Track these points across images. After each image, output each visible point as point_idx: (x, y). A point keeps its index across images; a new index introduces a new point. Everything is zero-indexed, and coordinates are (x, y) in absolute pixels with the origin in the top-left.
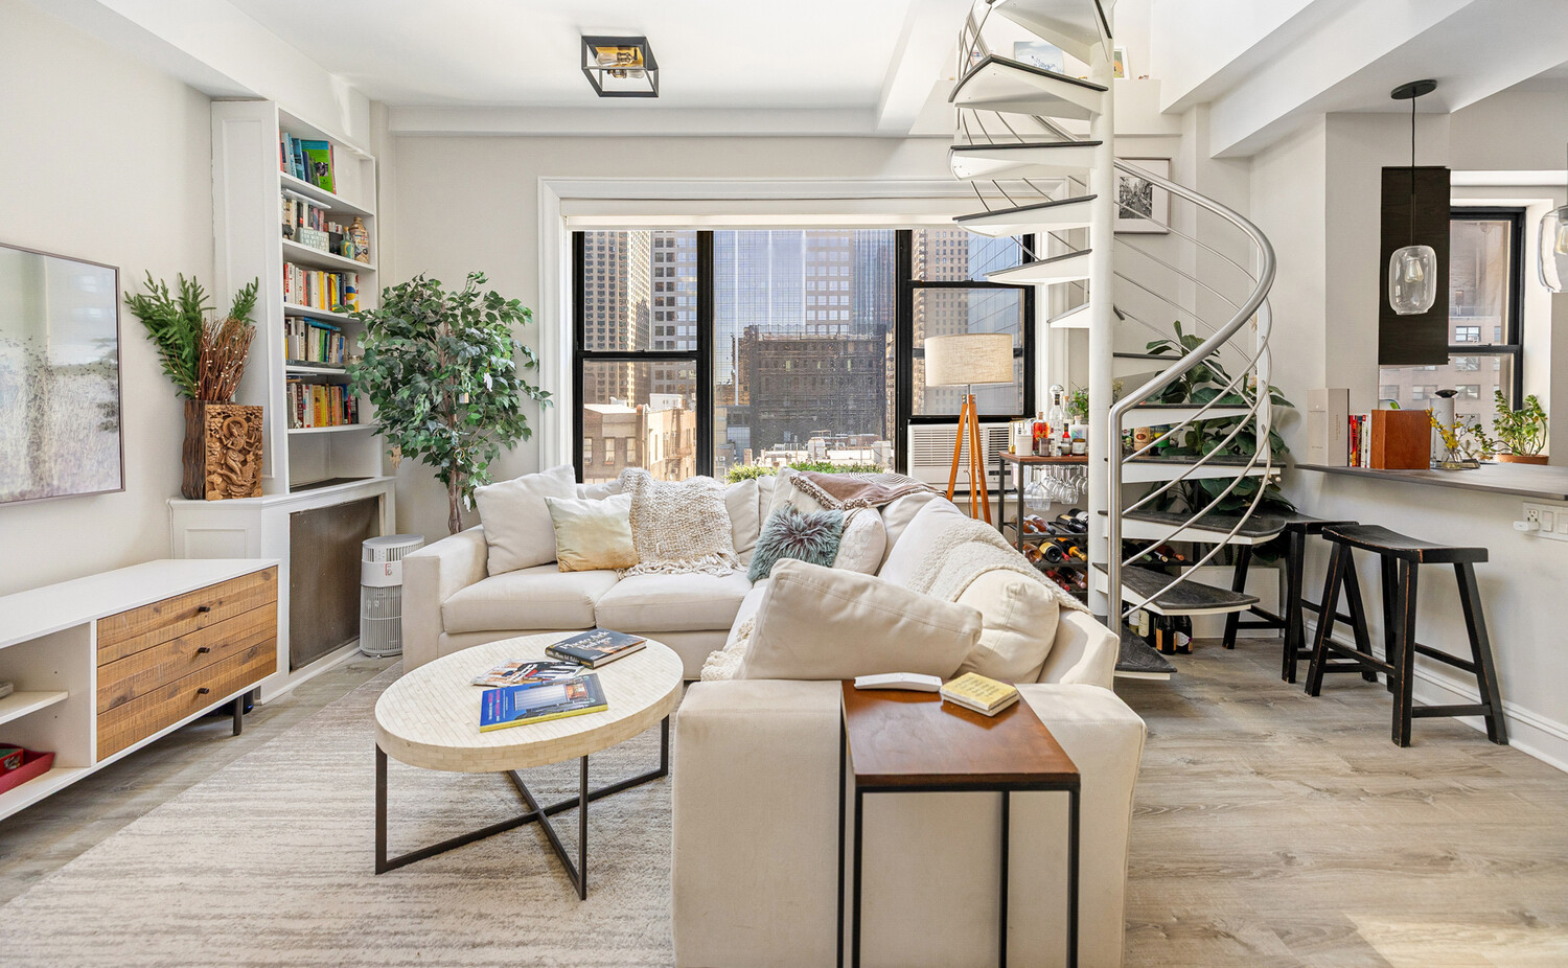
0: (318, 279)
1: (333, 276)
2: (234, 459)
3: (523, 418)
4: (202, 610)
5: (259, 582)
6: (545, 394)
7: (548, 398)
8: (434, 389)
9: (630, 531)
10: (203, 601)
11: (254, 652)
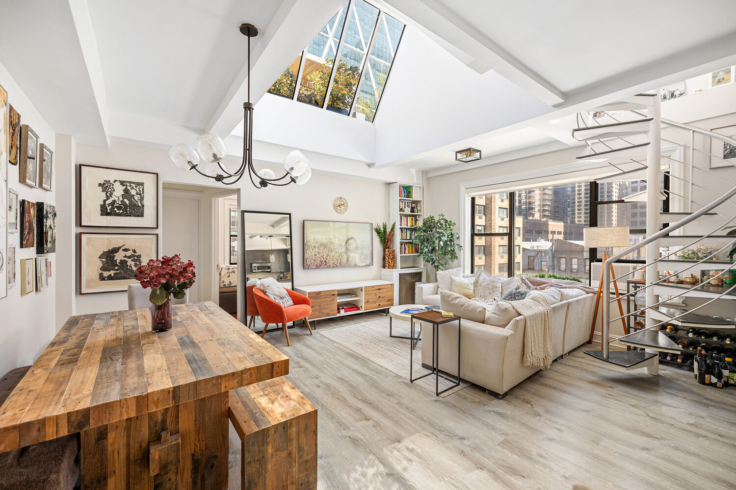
0: (409, 219)
1: (413, 218)
2: (390, 261)
3: (455, 253)
4: (380, 289)
5: (390, 286)
6: (461, 247)
8: (429, 245)
9: (473, 288)
10: (380, 287)
11: (389, 300)
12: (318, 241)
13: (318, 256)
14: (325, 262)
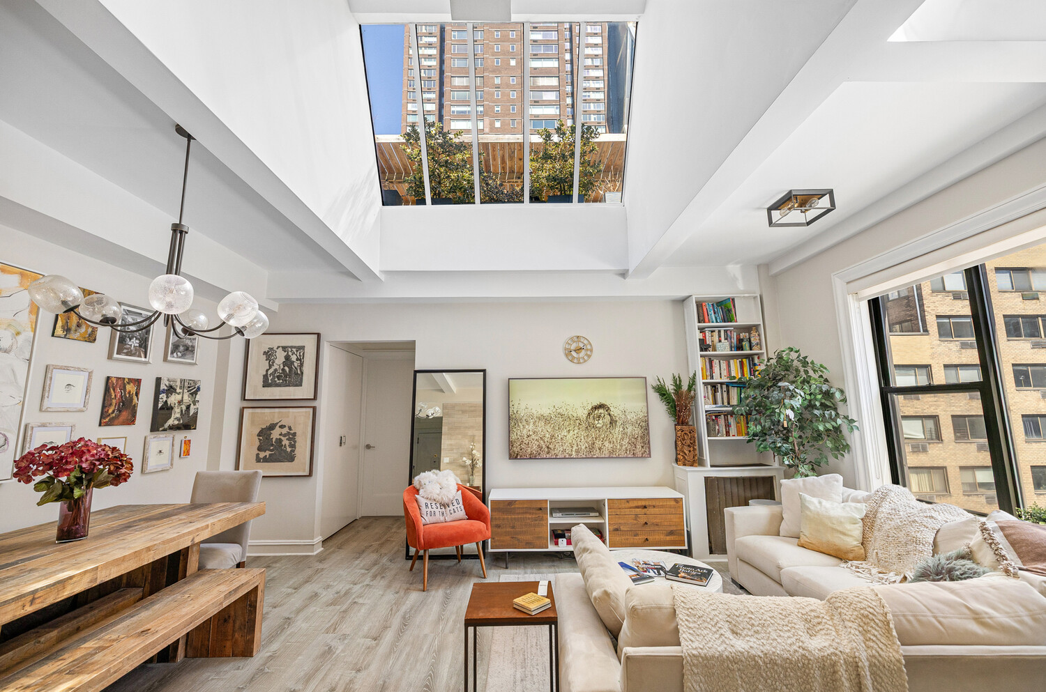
0: (734, 363)
1: (744, 360)
2: (686, 449)
3: (842, 437)
4: (645, 507)
5: (673, 503)
6: (853, 420)
7: (855, 424)
9: (857, 533)
10: (647, 503)
11: (671, 533)
12: (534, 411)
13: (533, 436)
14: (548, 447)
